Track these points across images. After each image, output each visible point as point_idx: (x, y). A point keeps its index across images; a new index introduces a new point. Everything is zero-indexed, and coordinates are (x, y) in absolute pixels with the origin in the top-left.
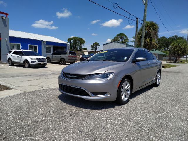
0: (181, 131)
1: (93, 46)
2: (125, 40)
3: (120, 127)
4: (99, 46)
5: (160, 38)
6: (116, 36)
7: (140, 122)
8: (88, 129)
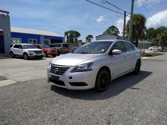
0: (150, 118)
1: (87, 38)
2: (116, 32)
3: (93, 115)
4: (93, 38)
5: (148, 29)
6: (108, 29)
7: (113, 109)
8: (63, 117)
